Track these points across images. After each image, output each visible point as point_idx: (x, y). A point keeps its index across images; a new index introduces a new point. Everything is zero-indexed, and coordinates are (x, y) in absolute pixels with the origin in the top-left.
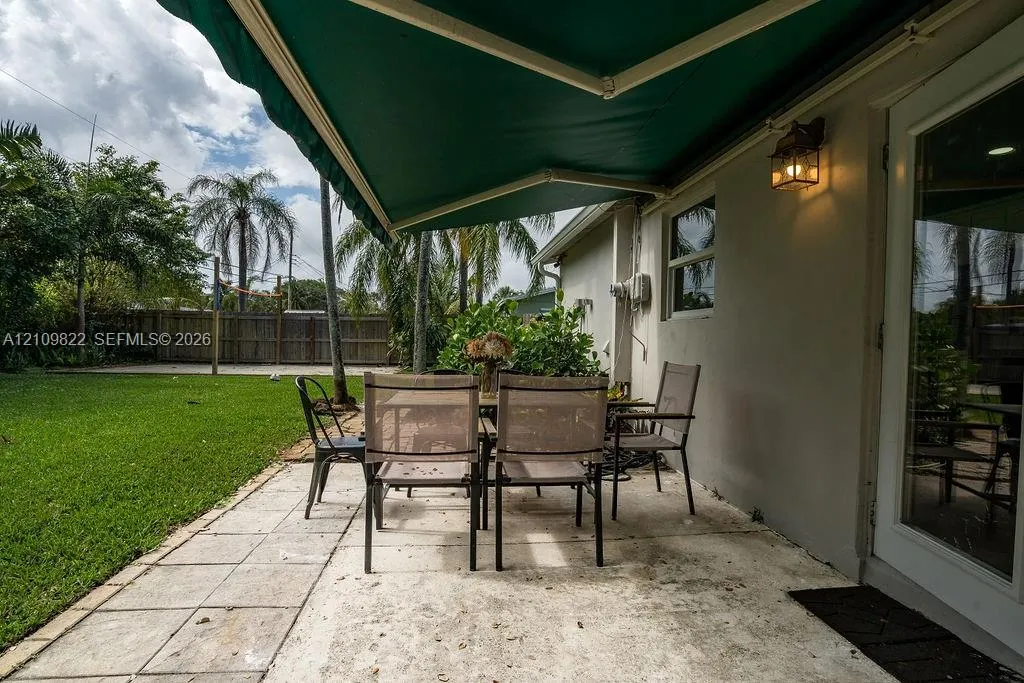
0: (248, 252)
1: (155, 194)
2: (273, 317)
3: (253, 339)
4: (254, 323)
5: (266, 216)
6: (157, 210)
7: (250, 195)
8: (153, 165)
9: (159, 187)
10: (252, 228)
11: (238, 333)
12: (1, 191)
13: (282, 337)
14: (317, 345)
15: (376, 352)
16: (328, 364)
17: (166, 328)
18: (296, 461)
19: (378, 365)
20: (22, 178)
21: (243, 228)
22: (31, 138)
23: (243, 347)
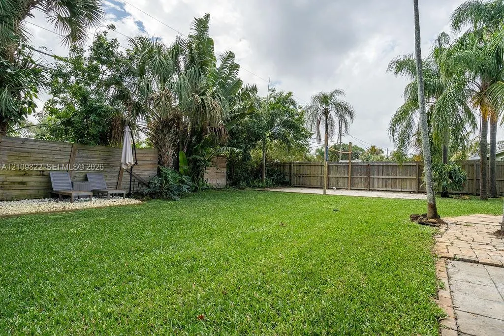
1: (291, 107)
2: (347, 165)
3: (336, 176)
4: (337, 167)
5: (338, 111)
6: (292, 115)
7: (330, 101)
8: (290, 93)
9: (293, 103)
10: (331, 118)
11: (329, 173)
12: (244, 113)
13: (352, 175)
14: (372, 180)
15: (408, 184)
16: (378, 190)
17: (295, 170)
18: (450, 258)
19: (410, 192)
20: (252, 107)
21: (327, 119)
22: (254, 89)
23: (331, 180)
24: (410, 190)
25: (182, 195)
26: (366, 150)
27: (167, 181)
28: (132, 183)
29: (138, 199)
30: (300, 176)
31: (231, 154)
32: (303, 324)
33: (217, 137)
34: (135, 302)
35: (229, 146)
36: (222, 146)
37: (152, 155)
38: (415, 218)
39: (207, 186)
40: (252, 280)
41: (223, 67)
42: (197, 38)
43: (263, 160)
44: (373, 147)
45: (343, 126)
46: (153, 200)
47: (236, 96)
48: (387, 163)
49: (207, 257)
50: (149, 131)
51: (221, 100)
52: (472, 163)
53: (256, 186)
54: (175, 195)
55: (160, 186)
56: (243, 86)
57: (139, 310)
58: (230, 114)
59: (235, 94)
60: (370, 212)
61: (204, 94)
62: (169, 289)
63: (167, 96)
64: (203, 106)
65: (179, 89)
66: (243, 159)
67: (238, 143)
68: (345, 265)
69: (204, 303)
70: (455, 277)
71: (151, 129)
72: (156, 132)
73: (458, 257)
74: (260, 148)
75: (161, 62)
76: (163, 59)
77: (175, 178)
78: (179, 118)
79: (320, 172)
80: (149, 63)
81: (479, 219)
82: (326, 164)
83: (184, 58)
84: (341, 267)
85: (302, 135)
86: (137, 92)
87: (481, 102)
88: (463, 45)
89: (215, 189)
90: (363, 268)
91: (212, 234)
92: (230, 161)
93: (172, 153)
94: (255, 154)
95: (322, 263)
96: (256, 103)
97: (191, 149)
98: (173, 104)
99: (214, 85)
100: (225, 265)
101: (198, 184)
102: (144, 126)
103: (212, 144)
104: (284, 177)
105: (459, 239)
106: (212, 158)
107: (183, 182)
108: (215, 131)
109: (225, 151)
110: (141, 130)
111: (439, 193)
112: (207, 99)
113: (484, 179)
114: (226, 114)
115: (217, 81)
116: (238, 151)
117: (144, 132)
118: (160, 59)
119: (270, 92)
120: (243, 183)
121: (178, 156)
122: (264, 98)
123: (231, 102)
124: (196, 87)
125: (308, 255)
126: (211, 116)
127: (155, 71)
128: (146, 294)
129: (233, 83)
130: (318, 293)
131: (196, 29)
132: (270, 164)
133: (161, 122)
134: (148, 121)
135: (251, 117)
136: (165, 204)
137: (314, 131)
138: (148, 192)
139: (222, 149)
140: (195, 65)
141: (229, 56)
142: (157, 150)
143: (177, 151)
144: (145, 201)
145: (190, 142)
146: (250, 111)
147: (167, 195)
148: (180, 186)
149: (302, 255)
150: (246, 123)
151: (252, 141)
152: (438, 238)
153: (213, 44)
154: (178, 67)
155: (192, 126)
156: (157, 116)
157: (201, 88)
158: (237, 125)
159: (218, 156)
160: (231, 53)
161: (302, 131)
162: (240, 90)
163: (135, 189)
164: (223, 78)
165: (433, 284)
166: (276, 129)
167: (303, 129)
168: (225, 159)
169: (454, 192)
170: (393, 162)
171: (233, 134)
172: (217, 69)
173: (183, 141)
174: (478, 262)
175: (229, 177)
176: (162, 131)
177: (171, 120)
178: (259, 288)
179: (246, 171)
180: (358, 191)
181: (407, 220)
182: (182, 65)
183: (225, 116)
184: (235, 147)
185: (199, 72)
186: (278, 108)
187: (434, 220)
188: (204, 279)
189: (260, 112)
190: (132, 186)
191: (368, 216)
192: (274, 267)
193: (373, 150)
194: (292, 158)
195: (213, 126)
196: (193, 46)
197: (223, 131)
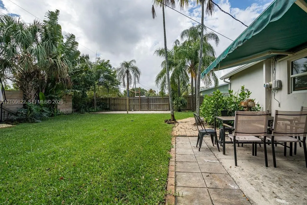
0: (129, 82)
1: (109, 68)
2: (138, 98)
3: (133, 104)
4: (133, 100)
5: (134, 71)
6: (109, 72)
7: (129, 66)
8: (109, 61)
9: (110, 66)
10: (130, 75)
11: (129, 103)
12: (82, 70)
13: (141, 103)
14: (150, 105)
15: (165, 107)
16: (153, 110)
17: (112, 102)
18: (177, 136)
19: (166, 110)
20: (86, 67)
21: (128, 75)
22: (87, 57)
23: (131, 106)
24: (166, 109)
25: (43, 119)
26: (148, 91)
27: (31, 111)
28: (3, 114)
29: (9, 124)
30: (115, 105)
31: (74, 94)
32: (114, 171)
33: (66, 84)
34: (18, 180)
35: (73, 89)
36: (68, 89)
37: (18, 95)
38: (166, 121)
39: (60, 112)
40: (89, 157)
41: (67, 42)
42: (49, 23)
43: (94, 97)
44: (151, 89)
45: (137, 79)
46: (21, 124)
47: (76, 61)
48: (157, 97)
49: (62, 150)
50: (15, 79)
51: (67, 62)
52: (189, 96)
53: (91, 112)
54: (38, 119)
55: (26, 115)
56: (80, 55)
57: (21, 183)
58: (73, 70)
59: (76, 59)
60: (148, 120)
61: (55, 58)
62: (40, 169)
63: (29, 58)
64: (56, 65)
65: (37, 54)
66: (83, 97)
67: (79, 87)
68: (135, 144)
69: (63, 172)
70: (178, 143)
71: (17, 78)
72: (20, 80)
73: (180, 135)
74: (92, 90)
75: (23, 35)
76: (24, 33)
77: (37, 109)
78: (38, 72)
79: (125, 102)
80: (13, 34)
81: (190, 120)
82: (128, 98)
83: (41, 34)
84: (133, 145)
85: (115, 83)
86: (4, 53)
87: (191, 71)
88: (184, 46)
89: (65, 114)
90: (142, 144)
91: (65, 139)
92: (75, 98)
93: (34, 94)
94: (89, 93)
95: (124, 145)
96: (89, 65)
97: (47, 91)
98: (34, 63)
99: (62, 53)
100: (74, 152)
101: (54, 112)
102: (11, 76)
103: (62, 88)
104: (106, 106)
105: (181, 128)
106: (62, 96)
107: (43, 111)
108: (64, 81)
109: (70, 92)
110: (9, 79)
111: (177, 110)
112: (58, 61)
113: (193, 103)
114: (71, 70)
115: (64, 51)
116: (78, 91)
117: (11, 80)
118: (22, 33)
119: (97, 59)
120: (82, 110)
121: (38, 95)
122: (94, 62)
123: (74, 64)
124: (50, 53)
125: (118, 142)
126: (61, 71)
127: (19, 40)
128: (25, 175)
129: (74, 53)
130: (122, 157)
131: (48, 17)
132: (98, 99)
133: (25, 74)
134: (14, 73)
135: (86, 73)
136: (31, 125)
137: (121, 81)
138: (17, 119)
139: (68, 91)
140: (49, 40)
141: (71, 37)
142: (22, 92)
143: (38, 92)
144: (14, 125)
145: (47, 86)
146: (86, 69)
147: (31, 120)
148: (41, 114)
149: (115, 142)
150: (83, 76)
151: (87, 86)
152: (174, 129)
153: (61, 29)
154: (37, 40)
155: (48, 77)
156: (22, 70)
157: (53, 54)
158: (78, 77)
159: (67, 95)
160: (73, 35)
161: (115, 81)
162: (79, 57)
163: (5, 118)
164: (68, 49)
165: (169, 146)
166: (101, 80)
167: (116, 80)
168: (71, 97)
169: (183, 109)
170: (160, 97)
171: (75, 82)
172: (64, 43)
173: (41, 86)
174: (186, 136)
175: (74, 107)
176: (26, 79)
177: (32, 73)
178: (92, 160)
179: (84, 103)
180: (143, 111)
181: (163, 123)
182: (39, 39)
183: (70, 72)
184: (77, 90)
185: (52, 44)
186: (102, 69)
187: (173, 122)
188: (62, 161)
189: (91, 70)
190: (3, 116)
191: (147, 122)
192: (101, 150)
193: (151, 91)
194: (110, 95)
195: (62, 77)
196: (47, 28)
197: (69, 80)
